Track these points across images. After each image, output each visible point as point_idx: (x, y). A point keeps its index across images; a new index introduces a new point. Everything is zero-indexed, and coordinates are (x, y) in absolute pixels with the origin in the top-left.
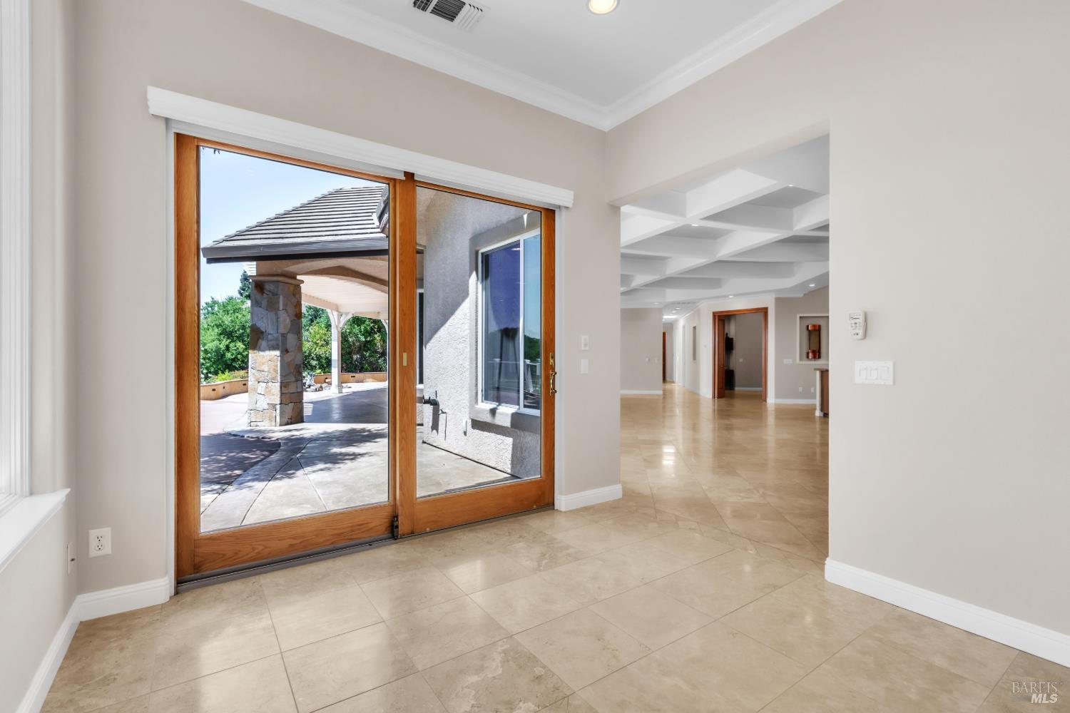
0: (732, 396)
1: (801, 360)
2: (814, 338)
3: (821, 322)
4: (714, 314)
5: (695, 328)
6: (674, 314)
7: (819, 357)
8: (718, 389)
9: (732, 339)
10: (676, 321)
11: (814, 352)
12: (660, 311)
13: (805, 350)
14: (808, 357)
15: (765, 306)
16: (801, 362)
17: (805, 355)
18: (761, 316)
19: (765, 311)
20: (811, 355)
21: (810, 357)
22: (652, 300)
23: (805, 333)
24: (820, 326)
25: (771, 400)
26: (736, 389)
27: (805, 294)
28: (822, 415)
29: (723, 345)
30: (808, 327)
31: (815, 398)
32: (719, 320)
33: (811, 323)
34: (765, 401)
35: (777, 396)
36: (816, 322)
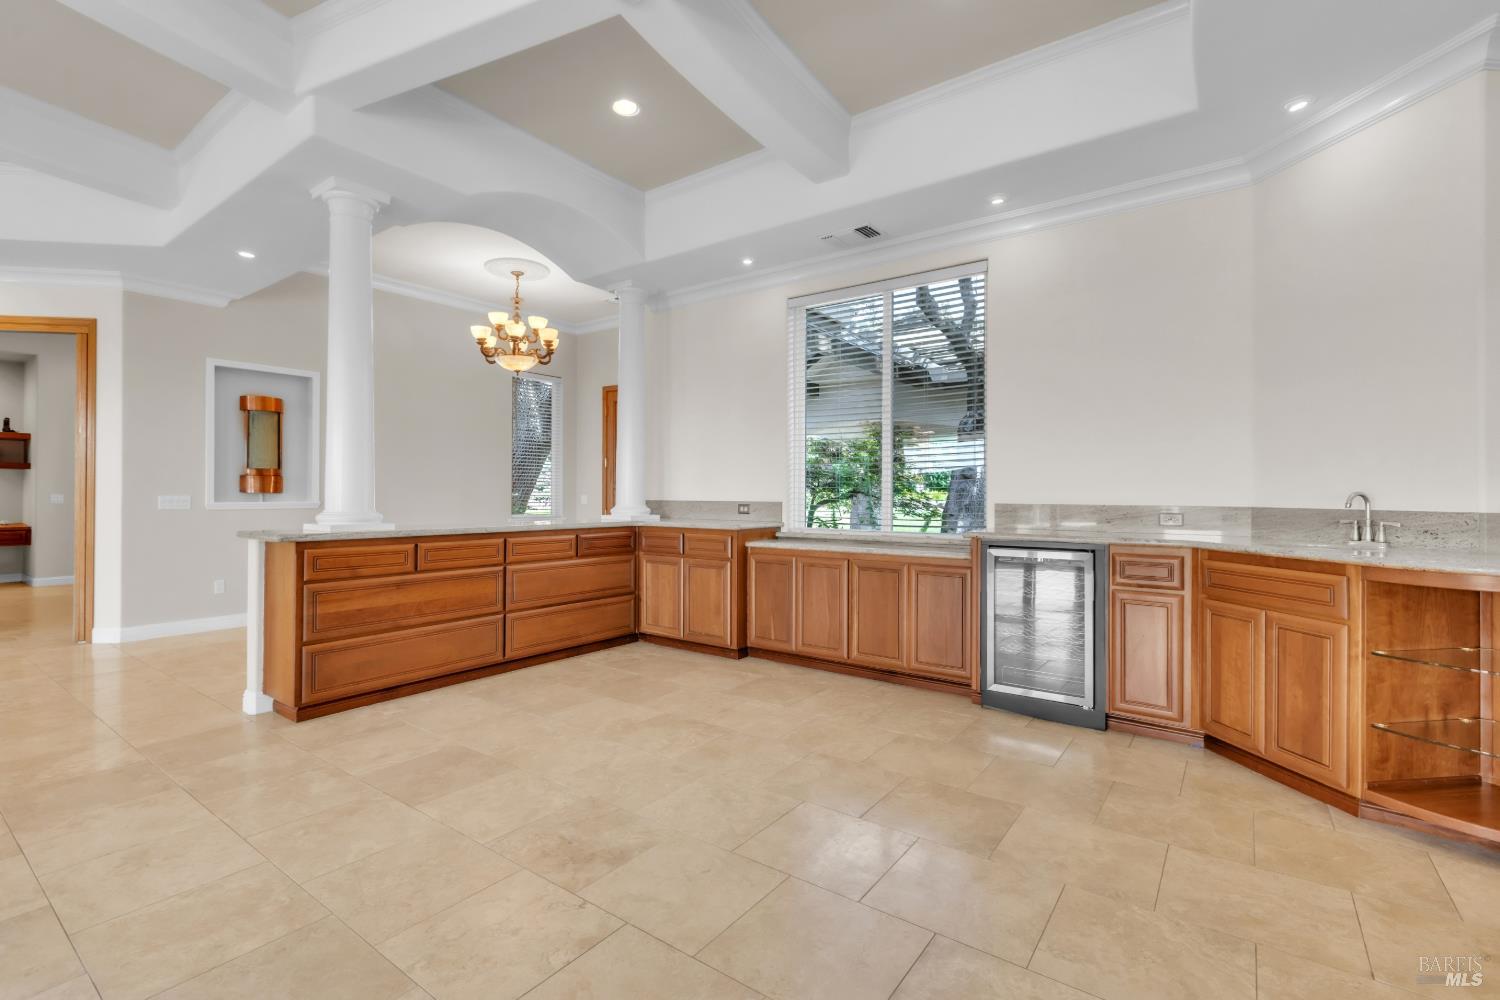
1: (221, 497)
2: (263, 428)
3: (288, 394)
7: (278, 489)
11: (260, 474)
13: (233, 468)
14: (243, 490)
15: (88, 316)
16: (224, 505)
17: (233, 486)
18: (74, 341)
19: (83, 331)
20: (252, 483)
21: (250, 490)
23: (234, 419)
24: (279, 402)
25: (107, 630)
27: (232, 302)
28: (268, 709)
30: (242, 400)
33: (255, 389)
34: (86, 637)
35: (129, 617)
36: (272, 390)
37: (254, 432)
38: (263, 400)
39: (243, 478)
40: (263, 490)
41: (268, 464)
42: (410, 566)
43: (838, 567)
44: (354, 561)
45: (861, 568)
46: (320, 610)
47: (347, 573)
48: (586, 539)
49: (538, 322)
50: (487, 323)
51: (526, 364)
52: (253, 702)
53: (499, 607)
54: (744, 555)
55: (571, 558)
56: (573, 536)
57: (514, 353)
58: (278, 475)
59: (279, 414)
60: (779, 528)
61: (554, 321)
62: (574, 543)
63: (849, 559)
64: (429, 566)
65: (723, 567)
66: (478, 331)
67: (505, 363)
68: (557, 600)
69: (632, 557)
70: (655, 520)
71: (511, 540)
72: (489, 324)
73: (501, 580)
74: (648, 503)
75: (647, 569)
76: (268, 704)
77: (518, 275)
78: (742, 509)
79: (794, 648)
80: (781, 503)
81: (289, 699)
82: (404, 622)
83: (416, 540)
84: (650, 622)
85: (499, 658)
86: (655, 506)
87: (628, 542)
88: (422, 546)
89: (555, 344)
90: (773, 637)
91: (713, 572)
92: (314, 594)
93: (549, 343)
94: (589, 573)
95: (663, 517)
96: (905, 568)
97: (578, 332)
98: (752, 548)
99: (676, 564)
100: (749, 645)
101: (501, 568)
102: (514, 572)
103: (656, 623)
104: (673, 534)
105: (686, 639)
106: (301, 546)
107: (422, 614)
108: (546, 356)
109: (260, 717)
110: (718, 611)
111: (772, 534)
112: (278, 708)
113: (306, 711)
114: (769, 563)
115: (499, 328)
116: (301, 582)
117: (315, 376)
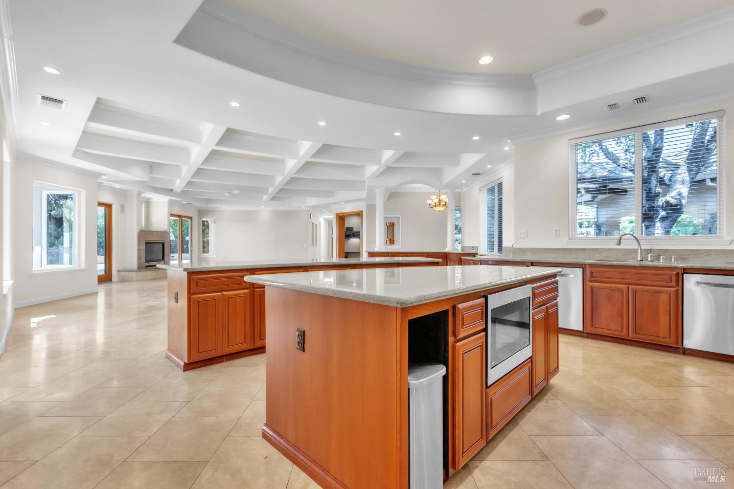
1: (384, 245)
3: (395, 221)
4: (337, 215)
11: (390, 240)
13: (386, 239)
15: (361, 210)
17: (385, 243)
18: (359, 216)
19: (360, 213)
21: (388, 243)
23: (385, 227)
24: (393, 223)
30: (387, 223)
32: (339, 219)
33: (388, 221)
36: (392, 221)
37: (389, 232)
38: (390, 223)
39: (387, 241)
40: (390, 243)
41: (391, 238)
51: (441, 208)
57: (438, 206)
58: (393, 241)
59: (393, 226)
66: (429, 202)
67: (437, 209)
72: (431, 199)
80: (478, 247)
117: (400, 216)
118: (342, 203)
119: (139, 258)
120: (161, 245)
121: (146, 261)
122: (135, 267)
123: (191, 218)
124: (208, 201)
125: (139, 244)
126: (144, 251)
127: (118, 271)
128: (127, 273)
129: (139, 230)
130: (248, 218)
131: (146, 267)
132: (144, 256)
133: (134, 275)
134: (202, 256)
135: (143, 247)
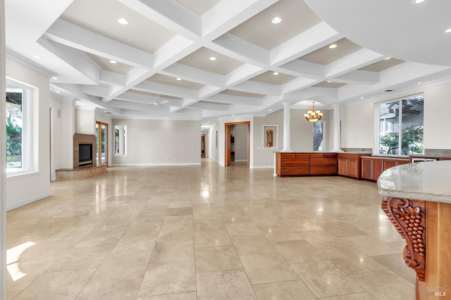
0: (233, 165)
1: (264, 147)
2: (270, 136)
3: (273, 129)
4: (226, 124)
5: (217, 131)
6: (208, 125)
7: (272, 146)
8: (227, 161)
9: (234, 137)
10: (209, 129)
11: (270, 143)
12: (200, 122)
13: (266, 142)
14: (267, 146)
15: (249, 121)
16: (265, 148)
17: (266, 145)
18: (247, 125)
19: (248, 123)
20: (268, 144)
21: (268, 146)
22: (194, 116)
23: (266, 134)
24: (272, 131)
25: (252, 167)
26: (236, 160)
27: (266, 116)
28: (277, 176)
29: (230, 140)
30: (267, 131)
31: (273, 165)
32: (228, 127)
33: (268, 129)
34: (249, 167)
35: (254, 165)
36: (271, 129)
37: (269, 136)
38: (270, 131)
39: (267, 144)
40: (270, 146)
41: (270, 141)
42: (295, 157)
43: (382, 162)
44: (288, 156)
45: (386, 162)
46: (284, 162)
47: (286, 158)
48: (326, 155)
49: (318, 112)
50: (308, 113)
51: (315, 120)
52: (275, 175)
53: (309, 165)
54: (360, 159)
55: (322, 158)
56: (323, 154)
57: (313, 119)
58: (272, 143)
59: (272, 133)
60: (371, 154)
61: (322, 111)
62: (323, 155)
63: (384, 160)
64: (298, 157)
65: (355, 161)
66: (306, 115)
67: (311, 121)
68: (320, 165)
69: (336, 159)
70: (343, 152)
71: (311, 154)
72: (308, 114)
73: (309, 161)
74: (341, 148)
75: (339, 161)
76: (276, 175)
77: (314, 103)
78: (364, 150)
79: (371, 178)
80: (372, 149)
81: (280, 174)
82: (294, 166)
83: (296, 153)
84: (340, 172)
85: (309, 174)
86: (342, 149)
87: (335, 156)
88: (297, 154)
89: (322, 116)
90: (367, 176)
91: (353, 162)
92: (283, 160)
93: (320, 116)
94: (327, 161)
95: (344, 152)
96: (396, 162)
97: (329, 109)
98: (363, 158)
99: (346, 160)
100: (362, 178)
101: (309, 159)
102: (311, 160)
103: (341, 172)
104: (345, 155)
105: (348, 176)
106: (282, 154)
107: (297, 165)
108: (320, 118)
109: (276, 177)
110: (354, 170)
111: (370, 155)
112: (278, 175)
113: (282, 176)
114: (366, 161)
115: (310, 114)
116: (281, 159)
117: (277, 126)
118: (233, 115)
119: (74, 159)
120: (89, 147)
121: (80, 161)
122: (71, 166)
123: (107, 125)
124: (123, 111)
125: (74, 146)
126: (78, 152)
127: (56, 171)
128: (65, 173)
129: (74, 134)
130: (153, 126)
131: (80, 166)
132: (78, 156)
133: (72, 174)
134: (115, 156)
135: (78, 148)
